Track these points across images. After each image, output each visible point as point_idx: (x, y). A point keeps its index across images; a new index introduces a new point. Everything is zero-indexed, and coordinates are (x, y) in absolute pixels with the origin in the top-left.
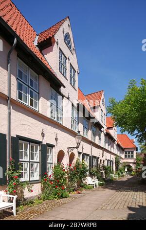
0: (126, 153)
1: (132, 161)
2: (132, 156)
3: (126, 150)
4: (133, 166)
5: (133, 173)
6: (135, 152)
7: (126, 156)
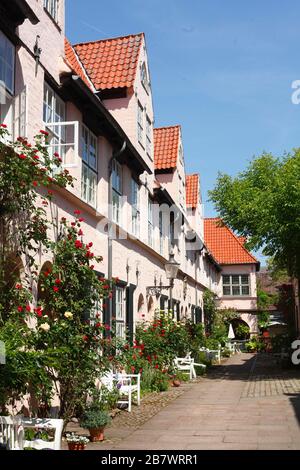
0: (226, 280)
1: (246, 305)
2: (246, 290)
3: (226, 271)
4: (251, 322)
5: (252, 345)
6: (253, 278)
7: (226, 290)
